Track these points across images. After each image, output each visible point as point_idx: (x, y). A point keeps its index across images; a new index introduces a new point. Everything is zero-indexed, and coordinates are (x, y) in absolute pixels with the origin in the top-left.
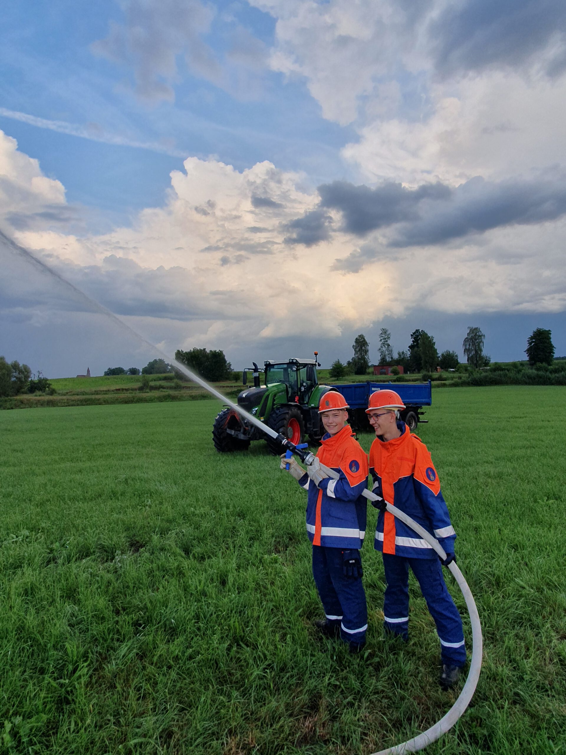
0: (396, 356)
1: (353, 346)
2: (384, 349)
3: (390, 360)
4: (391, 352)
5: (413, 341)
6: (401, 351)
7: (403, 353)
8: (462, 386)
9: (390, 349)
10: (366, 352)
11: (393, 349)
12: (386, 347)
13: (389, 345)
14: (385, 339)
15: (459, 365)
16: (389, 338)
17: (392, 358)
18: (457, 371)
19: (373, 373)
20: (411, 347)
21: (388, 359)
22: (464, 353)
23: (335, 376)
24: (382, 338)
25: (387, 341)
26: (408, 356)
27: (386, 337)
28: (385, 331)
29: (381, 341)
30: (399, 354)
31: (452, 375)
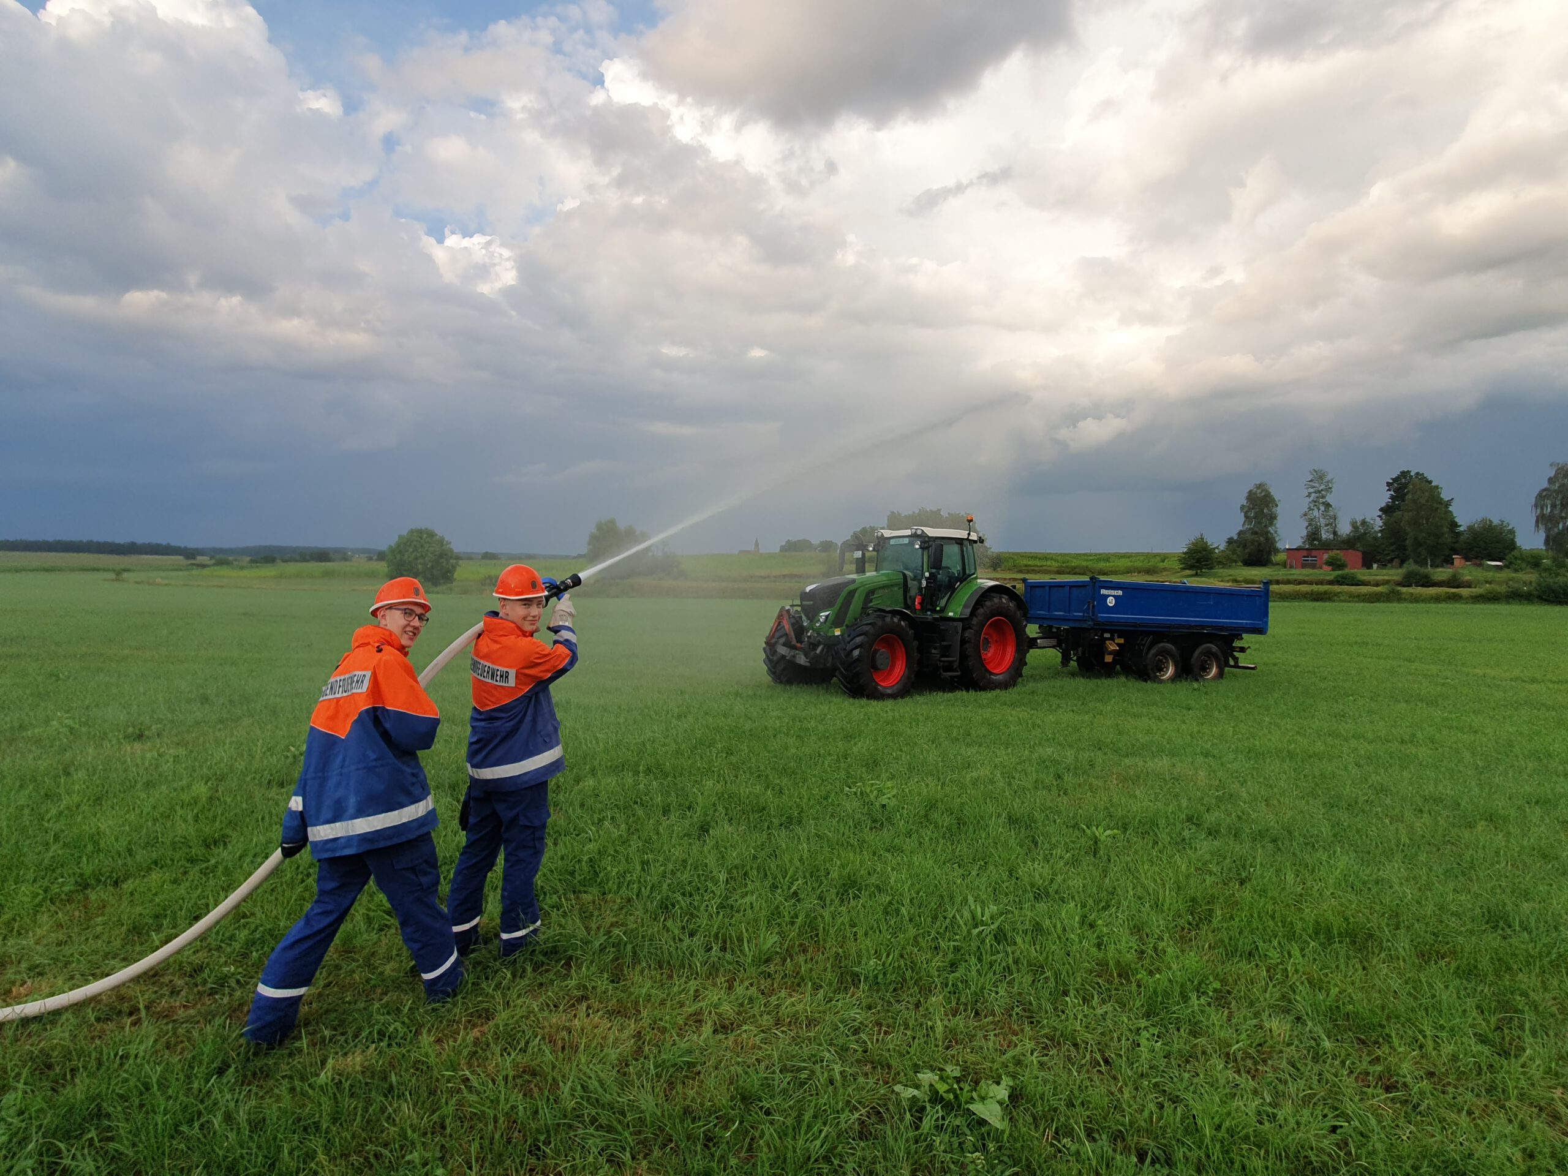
0: (1345, 529)
1: (1242, 508)
2: (1316, 513)
3: (1331, 536)
4: (1332, 522)
5: (1392, 497)
6: (1359, 519)
7: (1364, 522)
8: (1508, 603)
9: (1331, 513)
10: (1272, 518)
11: (1339, 515)
12: (1322, 508)
13: (1328, 505)
14: (1319, 492)
15: (1515, 553)
16: (1329, 489)
17: (1335, 533)
18: (1507, 567)
19: (1284, 565)
20: (1386, 510)
21: (1325, 535)
22: (1537, 526)
23: (1191, 567)
24: (1312, 490)
25: (1323, 497)
26: (1377, 529)
27: (1323, 487)
28: (1320, 476)
29: (1309, 496)
30: (1354, 525)
31: (1489, 575)
